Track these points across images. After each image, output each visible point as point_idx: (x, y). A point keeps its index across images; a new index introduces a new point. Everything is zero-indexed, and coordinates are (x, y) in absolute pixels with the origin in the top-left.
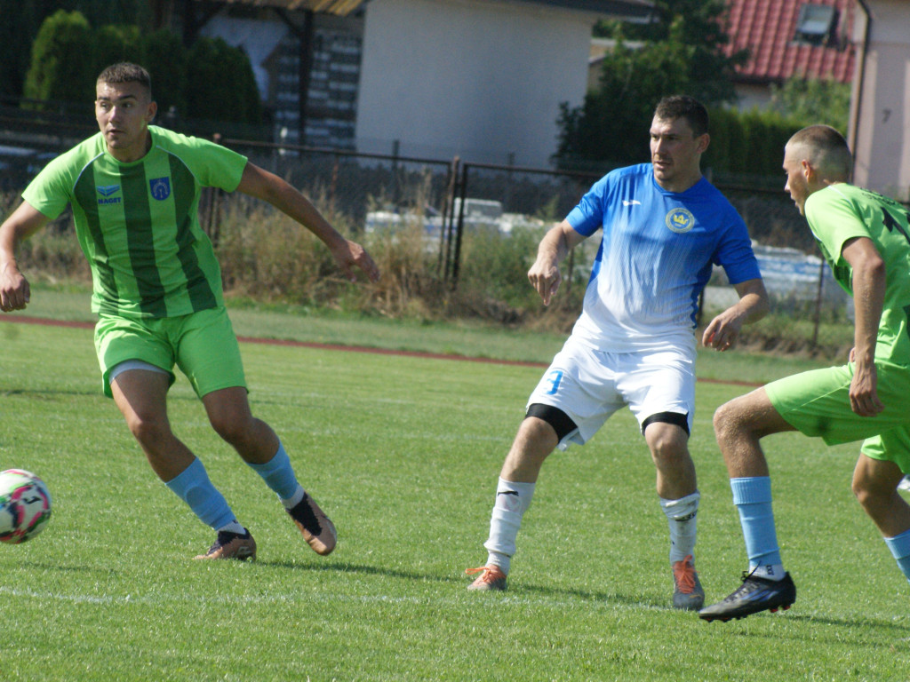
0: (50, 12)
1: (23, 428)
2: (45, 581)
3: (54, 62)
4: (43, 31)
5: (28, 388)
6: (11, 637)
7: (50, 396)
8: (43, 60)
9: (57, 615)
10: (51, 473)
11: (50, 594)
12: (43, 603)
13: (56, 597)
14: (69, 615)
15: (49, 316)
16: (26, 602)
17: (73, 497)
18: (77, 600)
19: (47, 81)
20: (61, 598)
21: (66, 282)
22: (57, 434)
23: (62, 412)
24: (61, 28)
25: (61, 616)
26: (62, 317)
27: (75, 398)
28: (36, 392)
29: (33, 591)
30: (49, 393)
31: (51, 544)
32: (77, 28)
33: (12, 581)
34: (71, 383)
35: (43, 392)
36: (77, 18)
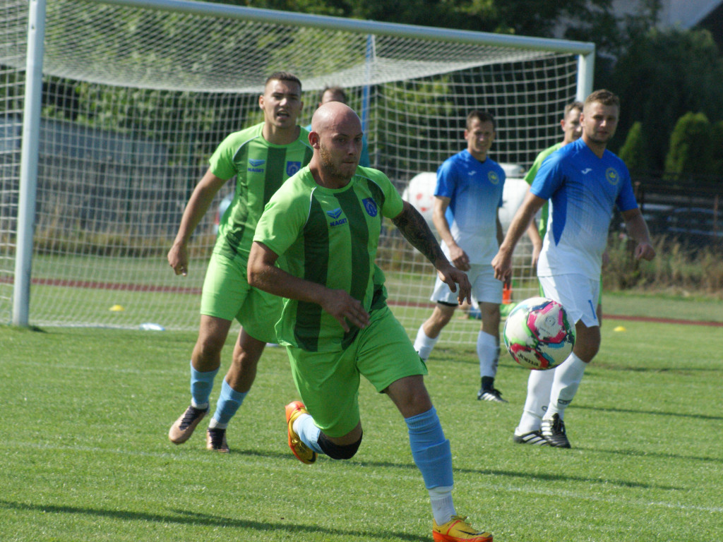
0: (682, 114)
1: (671, 394)
2: (690, 498)
3: (685, 147)
4: (678, 127)
5: (673, 367)
6: (669, 536)
7: (688, 372)
8: (679, 145)
9: (699, 521)
10: (691, 424)
11: (693, 507)
12: (689, 512)
13: (698, 508)
14: (707, 521)
15: (685, 318)
16: (678, 512)
17: (706, 440)
18: (713, 510)
19: (681, 160)
20: (701, 509)
21: (696, 294)
22: (693, 398)
23: (697, 382)
24: (689, 124)
25: (702, 521)
26: (694, 318)
27: (705, 373)
28: (679, 369)
29: (682, 504)
30: (687, 370)
31: (693, 472)
32: (700, 124)
33: (667, 498)
34: (701, 363)
35: (683, 369)
36: (700, 117)
